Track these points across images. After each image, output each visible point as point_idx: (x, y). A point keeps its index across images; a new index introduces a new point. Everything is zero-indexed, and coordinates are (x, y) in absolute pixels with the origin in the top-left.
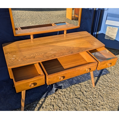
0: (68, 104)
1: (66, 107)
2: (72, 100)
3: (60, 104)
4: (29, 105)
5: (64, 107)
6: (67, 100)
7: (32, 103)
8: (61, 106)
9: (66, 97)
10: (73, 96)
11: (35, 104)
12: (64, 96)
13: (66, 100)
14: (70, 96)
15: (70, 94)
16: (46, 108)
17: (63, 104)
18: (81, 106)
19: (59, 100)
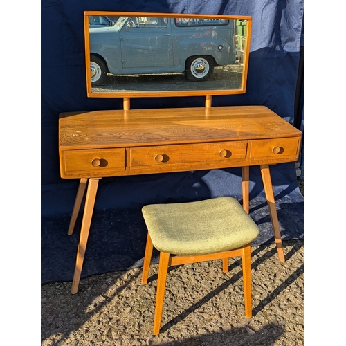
0: (197, 292)
1: (192, 296)
2: (211, 284)
3: (175, 286)
4: (94, 279)
5: (186, 295)
6: (196, 282)
7: (103, 275)
8: (176, 292)
9: (197, 274)
10: (216, 275)
11: (111, 279)
12: (190, 272)
13: (194, 282)
14: (208, 273)
15: (210, 270)
16: (136, 290)
17: (183, 289)
18: (232, 299)
19: (174, 279)
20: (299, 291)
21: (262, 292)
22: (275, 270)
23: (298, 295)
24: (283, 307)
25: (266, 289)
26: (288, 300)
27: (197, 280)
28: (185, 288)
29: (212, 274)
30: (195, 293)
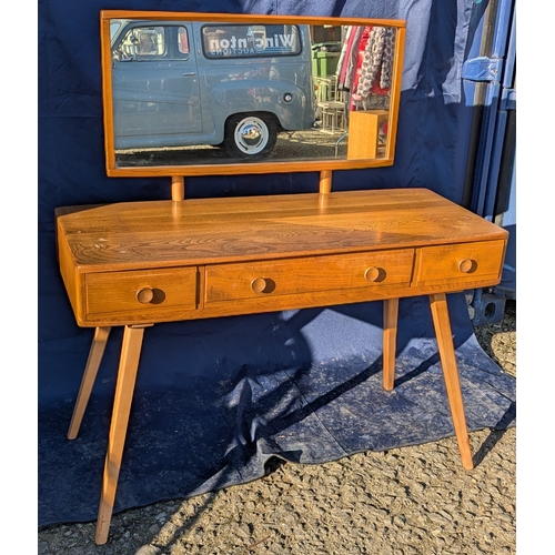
0: (326, 529)
1: (318, 537)
2: (349, 514)
3: (284, 521)
4: (133, 516)
5: (307, 536)
6: (322, 512)
7: (148, 509)
8: (288, 533)
9: (320, 497)
10: (354, 499)
11: (164, 514)
12: (307, 495)
13: (318, 513)
14: (339, 495)
15: (342, 490)
16: (215, 532)
17: (300, 526)
18: (392, 539)
19: (281, 509)
20: (508, 520)
21: (443, 523)
22: (459, 484)
23: (507, 526)
24: (485, 547)
25: (450, 518)
26: (492, 534)
27: (322, 509)
28: (303, 524)
29: (348, 497)
30: (323, 531)
